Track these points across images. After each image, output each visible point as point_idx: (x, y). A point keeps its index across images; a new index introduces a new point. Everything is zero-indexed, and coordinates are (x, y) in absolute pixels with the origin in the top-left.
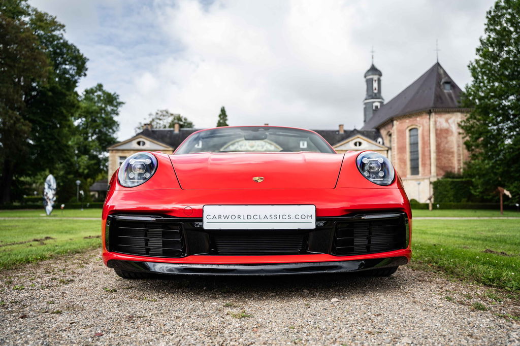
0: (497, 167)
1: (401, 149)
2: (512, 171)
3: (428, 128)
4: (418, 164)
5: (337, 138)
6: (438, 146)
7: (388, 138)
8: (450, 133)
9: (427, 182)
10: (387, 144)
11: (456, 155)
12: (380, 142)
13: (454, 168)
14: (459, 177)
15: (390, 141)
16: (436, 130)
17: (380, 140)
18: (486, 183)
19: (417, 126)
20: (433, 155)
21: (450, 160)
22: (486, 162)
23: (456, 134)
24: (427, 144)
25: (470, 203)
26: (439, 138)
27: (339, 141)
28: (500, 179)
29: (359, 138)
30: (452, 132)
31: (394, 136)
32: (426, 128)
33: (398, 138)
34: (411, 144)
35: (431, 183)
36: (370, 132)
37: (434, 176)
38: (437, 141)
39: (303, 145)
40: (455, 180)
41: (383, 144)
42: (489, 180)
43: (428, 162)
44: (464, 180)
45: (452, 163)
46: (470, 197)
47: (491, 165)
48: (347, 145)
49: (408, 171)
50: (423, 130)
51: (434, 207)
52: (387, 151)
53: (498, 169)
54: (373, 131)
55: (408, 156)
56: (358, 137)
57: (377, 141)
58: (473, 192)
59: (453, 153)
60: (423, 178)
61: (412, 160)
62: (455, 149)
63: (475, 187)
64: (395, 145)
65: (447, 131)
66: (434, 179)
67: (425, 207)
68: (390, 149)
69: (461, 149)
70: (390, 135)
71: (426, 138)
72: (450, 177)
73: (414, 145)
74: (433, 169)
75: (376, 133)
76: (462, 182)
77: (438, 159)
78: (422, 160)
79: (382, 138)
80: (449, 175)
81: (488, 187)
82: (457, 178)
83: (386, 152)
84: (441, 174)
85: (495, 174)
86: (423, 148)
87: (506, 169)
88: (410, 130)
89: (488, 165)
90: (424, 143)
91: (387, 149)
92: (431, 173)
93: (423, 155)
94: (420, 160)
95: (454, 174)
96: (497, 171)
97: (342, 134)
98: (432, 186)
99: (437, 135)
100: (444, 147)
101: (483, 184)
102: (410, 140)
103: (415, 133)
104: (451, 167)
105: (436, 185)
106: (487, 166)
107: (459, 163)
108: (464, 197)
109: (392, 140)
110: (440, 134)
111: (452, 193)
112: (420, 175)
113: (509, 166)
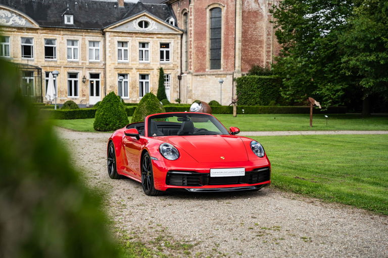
0: (310, 65)
1: (200, 35)
2: (326, 71)
3: (234, 9)
4: (219, 55)
5: (116, 13)
6: (244, 33)
7: (183, 18)
8: (260, 17)
9: (230, 78)
10: (181, 25)
11: (265, 45)
12: (172, 23)
13: (262, 62)
14: (268, 73)
15: (186, 23)
16: (243, 12)
17: (172, 19)
18: (298, 84)
19: (220, 5)
20: (238, 45)
21: (258, 51)
22: (299, 59)
23: (266, 19)
24: (231, 29)
25: (279, 106)
26: (246, 23)
27: (119, 19)
28: (312, 80)
29: (145, 17)
30: (262, 15)
31: (191, 17)
32: (232, 9)
33: (195, 19)
34: (212, 29)
35: (234, 80)
36: (160, 7)
37: (238, 72)
38: (243, 26)
39: (69, 21)
40: (263, 77)
41: (176, 25)
42: (301, 80)
43: (232, 53)
44: (273, 77)
45: (260, 55)
46: (279, 100)
47: (303, 63)
48: (130, 24)
49: (208, 64)
50: (227, 11)
51: (239, 112)
52: (182, 35)
53: (311, 68)
54: (163, 6)
55: (207, 44)
56: (144, 15)
57: (168, 21)
58: (282, 93)
59: (261, 42)
60: (225, 72)
61: (212, 49)
62: (264, 38)
63: (285, 88)
64: (192, 29)
65: (256, 14)
66: (238, 76)
67: (228, 110)
68: (185, 32)
69: (271, 37)
70: (186, 14)
71: (231, 22)
72: (257, 74)
73: (216, 29)
74: (238, 62)
75: (166, 9)
76: (271, 79)
77: (243, 50)
78: (225, 51)
79: (175, 18)
80: (256, 70)
81: (299, 89)
82: (265, 74)
83: (180, 37)
84: (246, 69)
85: (308, 74)
86: (227, 35)
87: (319, 68)
88: (211, 10)
89: (300, 62)
90: (227, 29)
91: (181, 32)
92: (235, 67)
93: (227, 44)
94: (222, 50)
95: (262, 70)
96: (310, 71)
97: (122, 9)
98: (235, 84)
99: (243, 19)
100: (252, 34)
101: (294, 86)
102: (211, 23)
103: (217, 15)
104: (259, 60)
105: (240, 83)
106: (299, 65)
107: (268, 56)
108: (272, 99)
109: (189, 21)
110: (247, 17)
111: (258, 93)
112: (222, 69)
113: (323, 65)
